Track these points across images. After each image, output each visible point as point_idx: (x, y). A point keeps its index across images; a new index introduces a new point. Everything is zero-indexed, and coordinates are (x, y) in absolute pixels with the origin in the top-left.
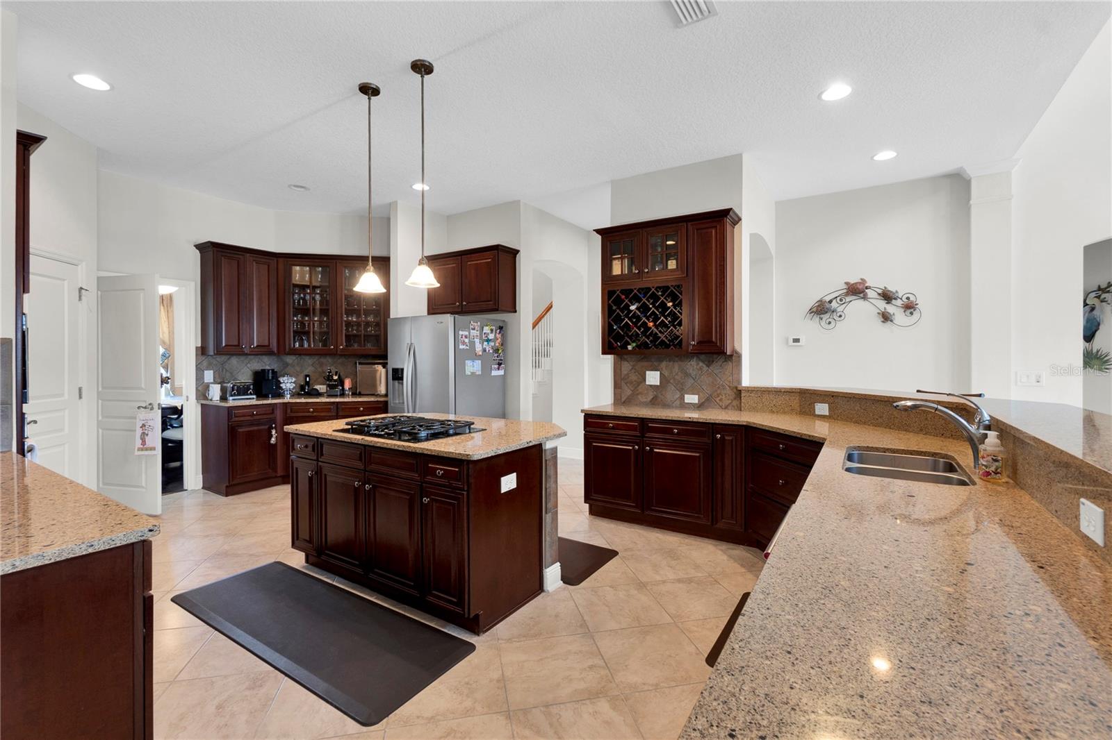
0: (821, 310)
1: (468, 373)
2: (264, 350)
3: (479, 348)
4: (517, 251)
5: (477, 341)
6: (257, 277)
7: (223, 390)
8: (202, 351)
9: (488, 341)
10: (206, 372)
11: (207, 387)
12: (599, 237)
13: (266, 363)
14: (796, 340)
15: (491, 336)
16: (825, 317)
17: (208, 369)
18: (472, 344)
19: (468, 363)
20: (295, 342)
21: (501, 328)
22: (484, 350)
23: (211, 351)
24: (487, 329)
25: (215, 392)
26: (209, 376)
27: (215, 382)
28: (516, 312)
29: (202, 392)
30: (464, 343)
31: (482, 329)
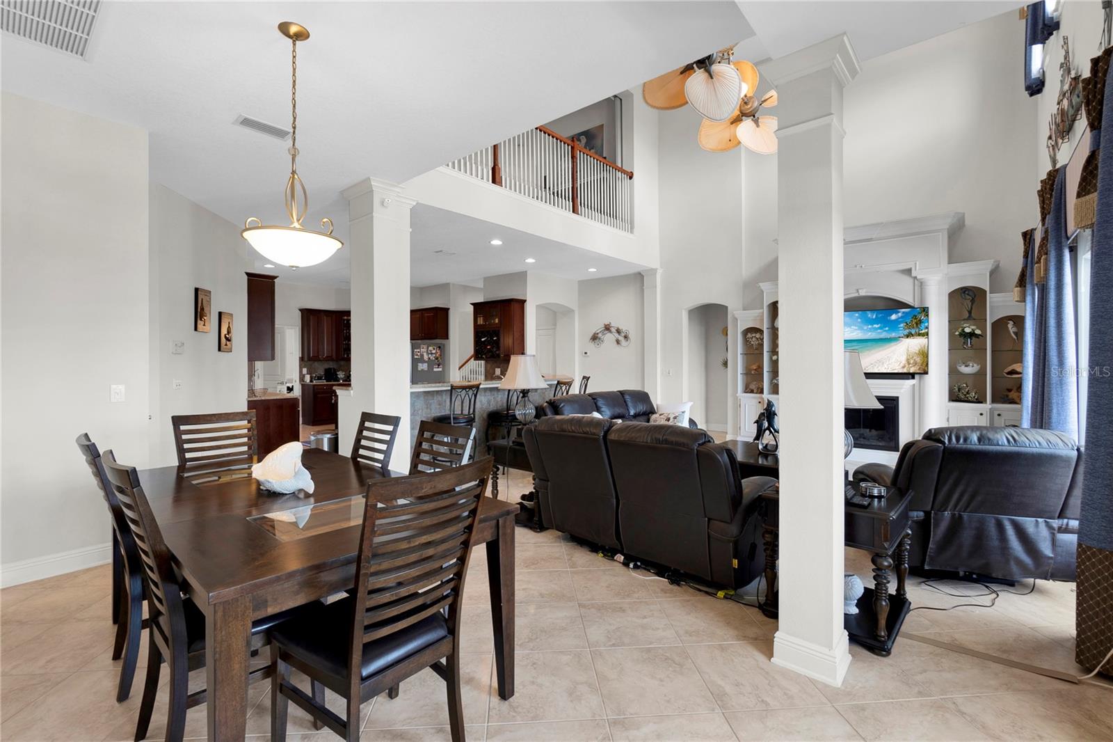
0: (595, 338)
1: (419, 369)
2: (329, 359)
3: (426, 357)
4: (448, 309)
5: (425, 354)
6: (326, 324)
7: (311, 378)
8: (302, 359)
9: (432, 354)
10: (304, 369)
11: (304, 376)
12: (472, 307)
13: (331, 365)
14: (586, 353)
15: (434, 352)
16: (596, 341)
17: (305, 367)
18: (422, 355)
19: (420, 364)
20: (344, 355)
21: (440, 347)
22: (429, 358)
23: (306, 359)
24: (431, 348)
25: (308, 379)
26: (305, 371)
27: (308, 374)
28: (448, 339)
29: (302, 378)
30: (417, 355)
31: (428, 348)
